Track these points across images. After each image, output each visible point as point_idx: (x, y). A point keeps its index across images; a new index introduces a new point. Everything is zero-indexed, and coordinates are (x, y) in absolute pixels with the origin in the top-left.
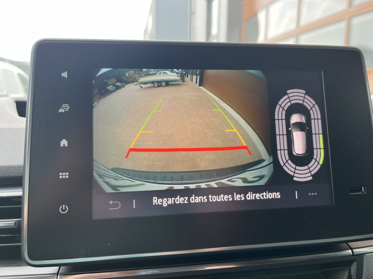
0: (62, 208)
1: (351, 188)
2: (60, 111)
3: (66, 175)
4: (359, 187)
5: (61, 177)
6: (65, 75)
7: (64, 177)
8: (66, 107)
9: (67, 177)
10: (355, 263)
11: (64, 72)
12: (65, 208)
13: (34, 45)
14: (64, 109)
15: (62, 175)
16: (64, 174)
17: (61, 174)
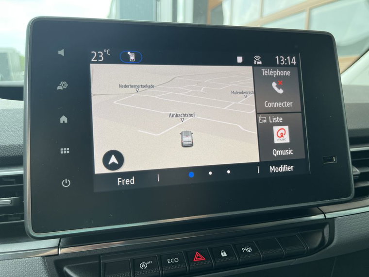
0: (65, 181)
1: (324, 158)
2: (58, 88)
3: (66, 151)
4: (331, 157)
5: (62, 152)
6: (61, 52)
7: (65, 152)
8: (64, 85)
9: (68, 152)
10: (328, 226)
11: (60, 50)
12: (68, 182)
13: (30, 23)
14: (62, 86)
15: (63, 151)
16: (65, 149)
17: (62, 149)
